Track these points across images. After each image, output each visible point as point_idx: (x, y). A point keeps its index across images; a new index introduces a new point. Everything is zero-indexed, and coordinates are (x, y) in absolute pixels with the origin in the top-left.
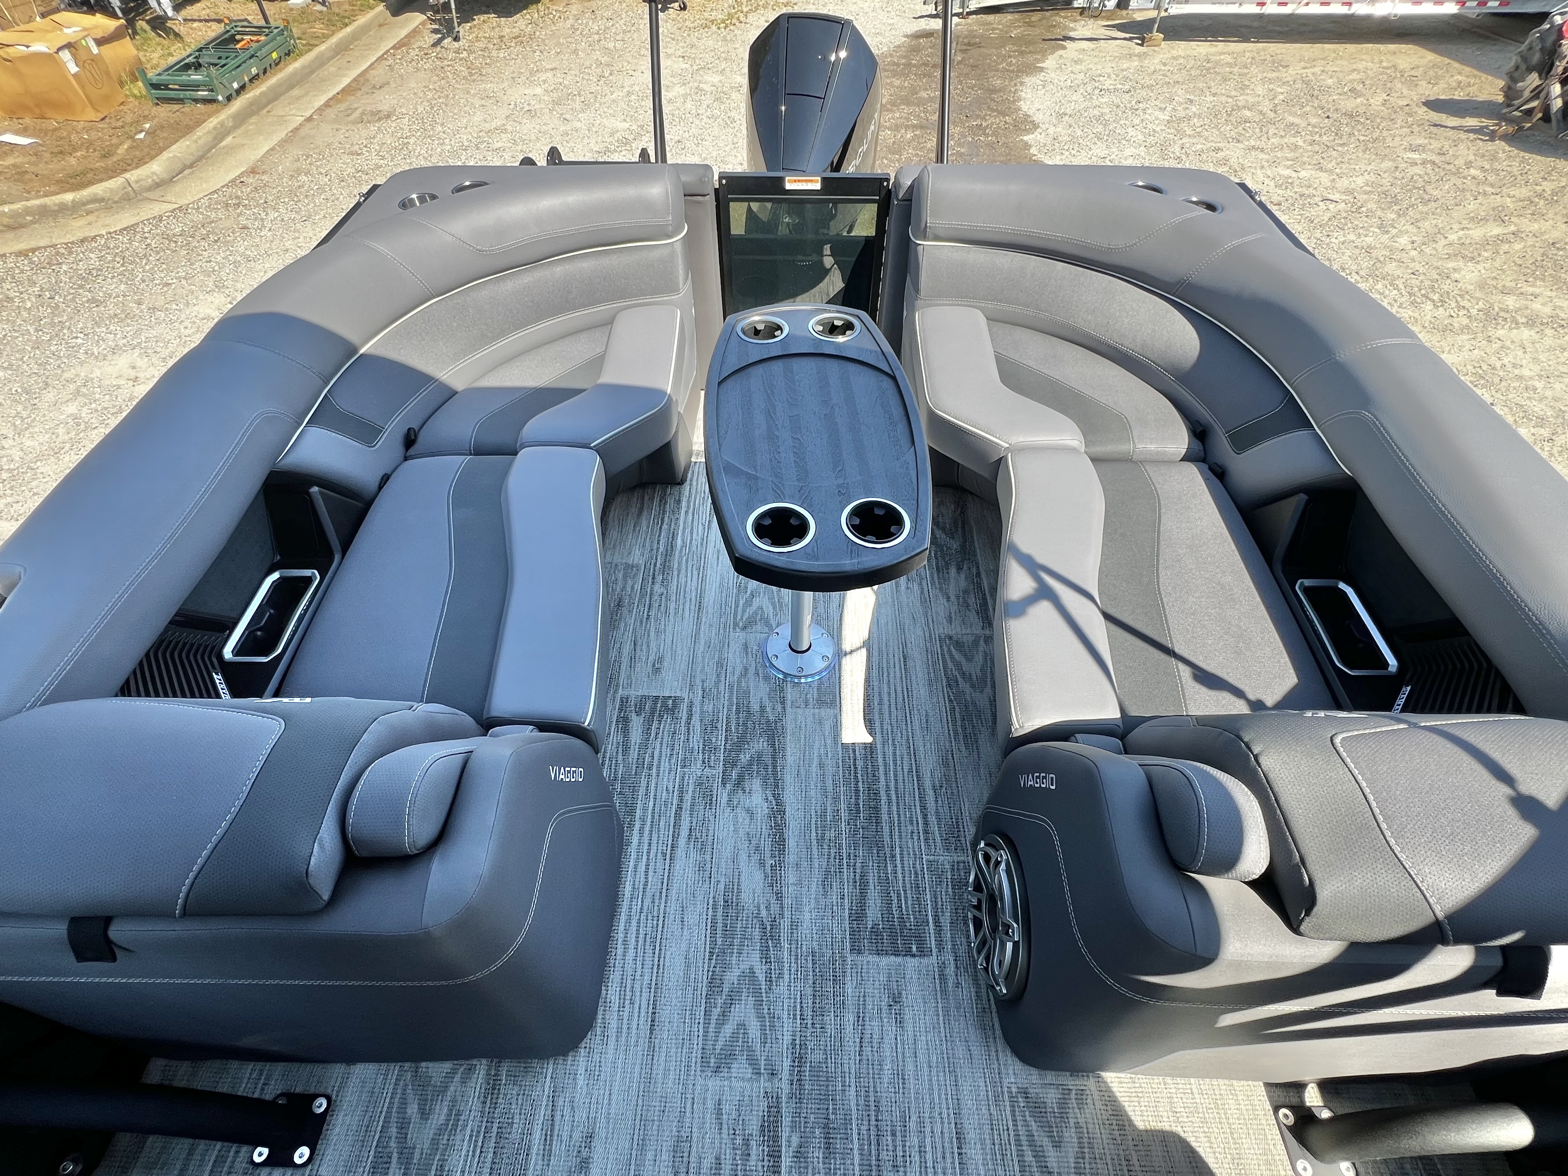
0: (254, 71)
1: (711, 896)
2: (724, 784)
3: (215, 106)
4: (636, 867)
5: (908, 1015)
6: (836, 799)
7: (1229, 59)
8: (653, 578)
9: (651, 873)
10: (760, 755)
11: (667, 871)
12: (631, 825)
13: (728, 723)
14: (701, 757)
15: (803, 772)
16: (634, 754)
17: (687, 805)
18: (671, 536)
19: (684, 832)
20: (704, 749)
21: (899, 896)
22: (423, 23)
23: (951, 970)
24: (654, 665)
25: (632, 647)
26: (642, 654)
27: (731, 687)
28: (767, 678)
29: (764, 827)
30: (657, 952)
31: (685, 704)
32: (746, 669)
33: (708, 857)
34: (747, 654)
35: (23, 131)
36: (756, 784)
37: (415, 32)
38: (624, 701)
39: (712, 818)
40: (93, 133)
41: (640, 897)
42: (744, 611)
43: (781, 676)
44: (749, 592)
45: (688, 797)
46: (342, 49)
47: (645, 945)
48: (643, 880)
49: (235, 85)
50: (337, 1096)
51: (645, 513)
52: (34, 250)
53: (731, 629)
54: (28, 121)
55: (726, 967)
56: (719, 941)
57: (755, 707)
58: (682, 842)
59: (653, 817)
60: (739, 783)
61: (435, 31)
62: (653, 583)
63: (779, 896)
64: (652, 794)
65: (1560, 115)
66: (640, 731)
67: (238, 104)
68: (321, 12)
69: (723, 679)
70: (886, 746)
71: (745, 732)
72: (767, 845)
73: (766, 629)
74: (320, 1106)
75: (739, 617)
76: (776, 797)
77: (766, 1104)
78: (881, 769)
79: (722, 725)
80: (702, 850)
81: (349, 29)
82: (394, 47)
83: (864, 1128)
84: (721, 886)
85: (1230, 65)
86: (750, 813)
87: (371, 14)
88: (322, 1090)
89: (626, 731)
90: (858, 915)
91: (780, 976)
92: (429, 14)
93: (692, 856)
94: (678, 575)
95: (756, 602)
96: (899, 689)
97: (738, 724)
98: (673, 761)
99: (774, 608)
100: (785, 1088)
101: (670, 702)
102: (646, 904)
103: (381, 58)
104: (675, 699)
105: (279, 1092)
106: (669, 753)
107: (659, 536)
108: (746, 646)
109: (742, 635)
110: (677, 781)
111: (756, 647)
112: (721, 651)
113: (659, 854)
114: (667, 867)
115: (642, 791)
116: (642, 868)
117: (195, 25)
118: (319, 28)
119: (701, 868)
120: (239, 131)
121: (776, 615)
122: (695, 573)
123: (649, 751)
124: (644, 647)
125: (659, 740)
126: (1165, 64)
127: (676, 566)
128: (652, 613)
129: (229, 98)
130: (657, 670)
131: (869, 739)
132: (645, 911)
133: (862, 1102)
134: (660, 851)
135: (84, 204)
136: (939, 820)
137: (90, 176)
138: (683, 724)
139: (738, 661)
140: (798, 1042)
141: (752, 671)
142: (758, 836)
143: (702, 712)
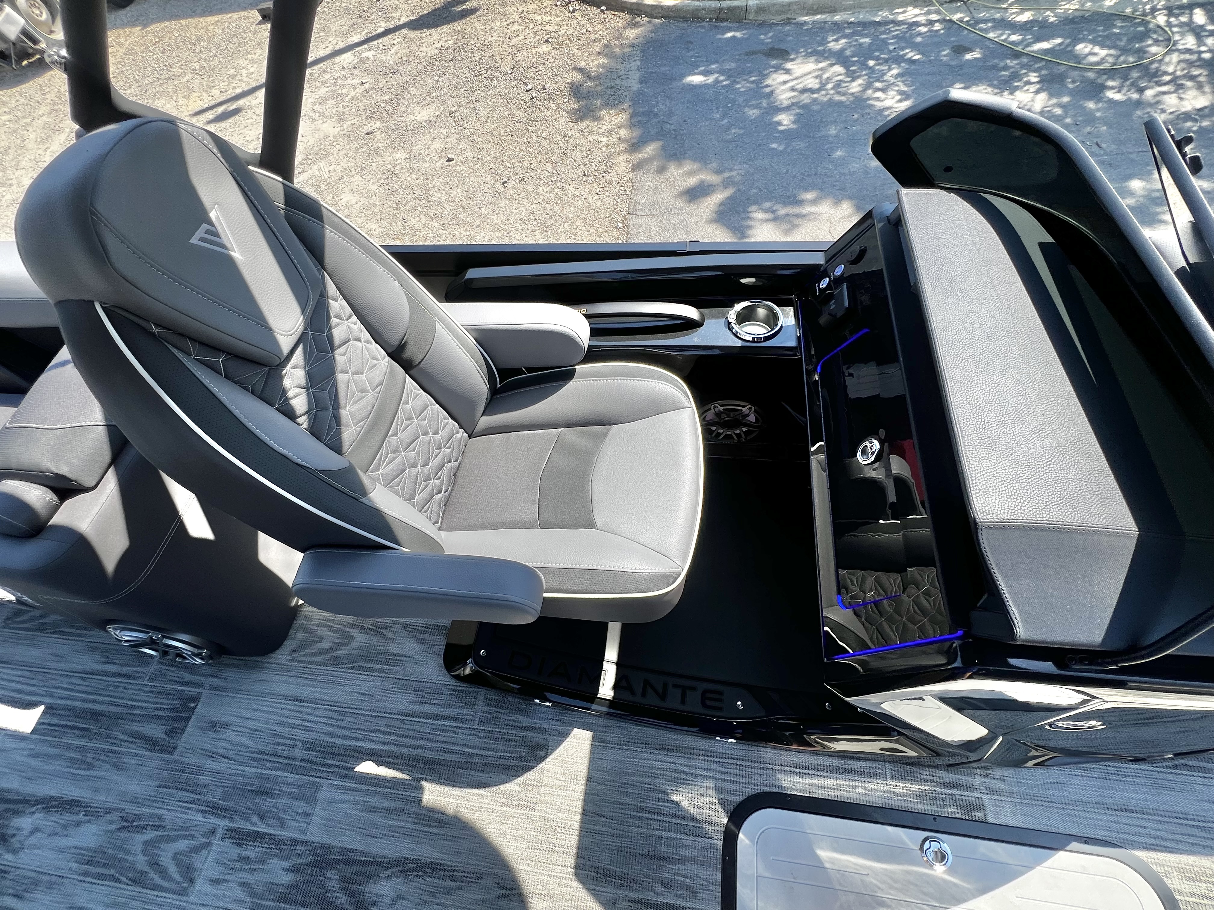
1: (76, 877)
5: (225, 719)
6: (68, 747)
15: (30, 774)
21: (157, 709)
23: (215, 681)
29: (53, 819)
55: (132, 868)
56: (112, 872)
63: (108, 811)
76: (38, 802)
77: (227, 840)
78: (69, 703)
80: (36, 883)
83: (269, 765)
86: (36, 830)
90: (152, 744)
91: (160, 817)
96: (19, 673)
100: (223, 823)
133: (255, 764)
136: (127, 665)
140: (204, 808)
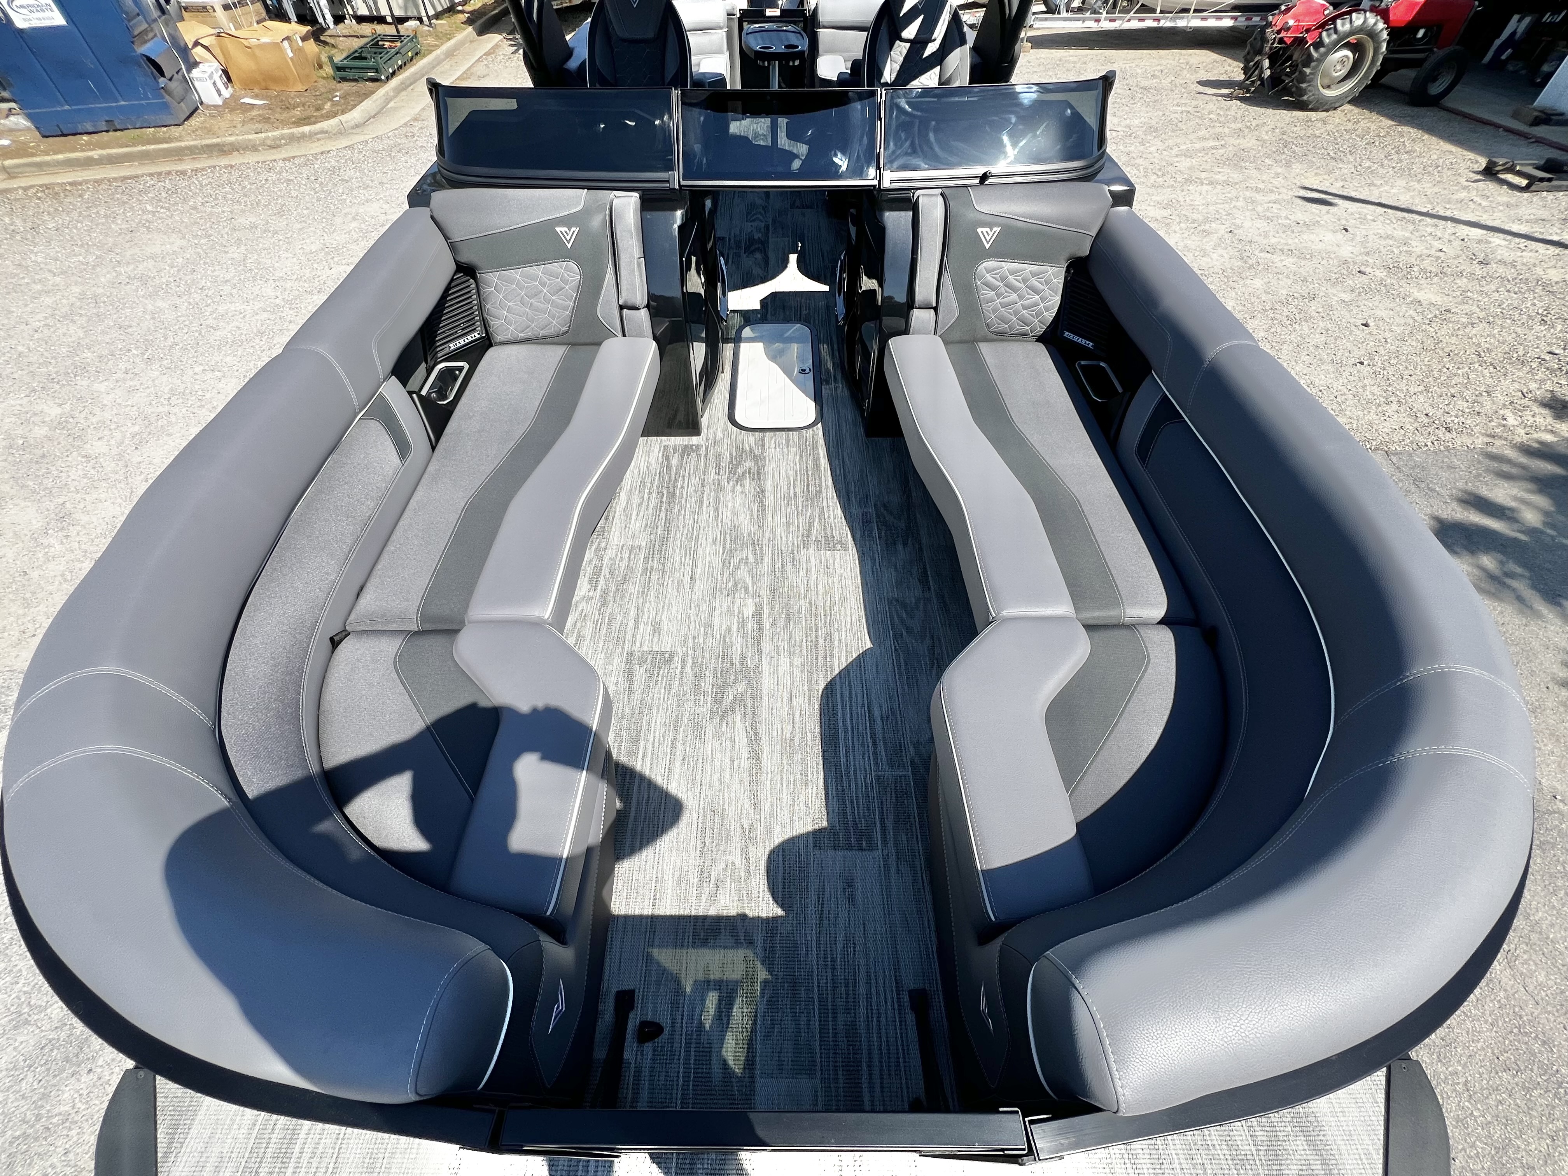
0: (400, 63)
3: (377, 84)
7: (1075, 59)
22: (501, 41)
35: (256, 97)
37: (497, 46)
40: (303, 99)
46: (450, 54)
49: (391, 70)
52: (294, 158)
54: (256, 90)
61: (511, 45)
65: (1269, 80)
67: (394, 82)
68: (429, 31)
81: (452, 42)
82: (486, 54)
85: (1074, 62)
87: (465, 33)
92: (504, 35)
103: (478, 61)
117: (341, 39)
118: (431, 40)
120: (396, 100)
126: (1029, 62)
129: (388, 78)
135: (316, 134)
137: (313, 119)
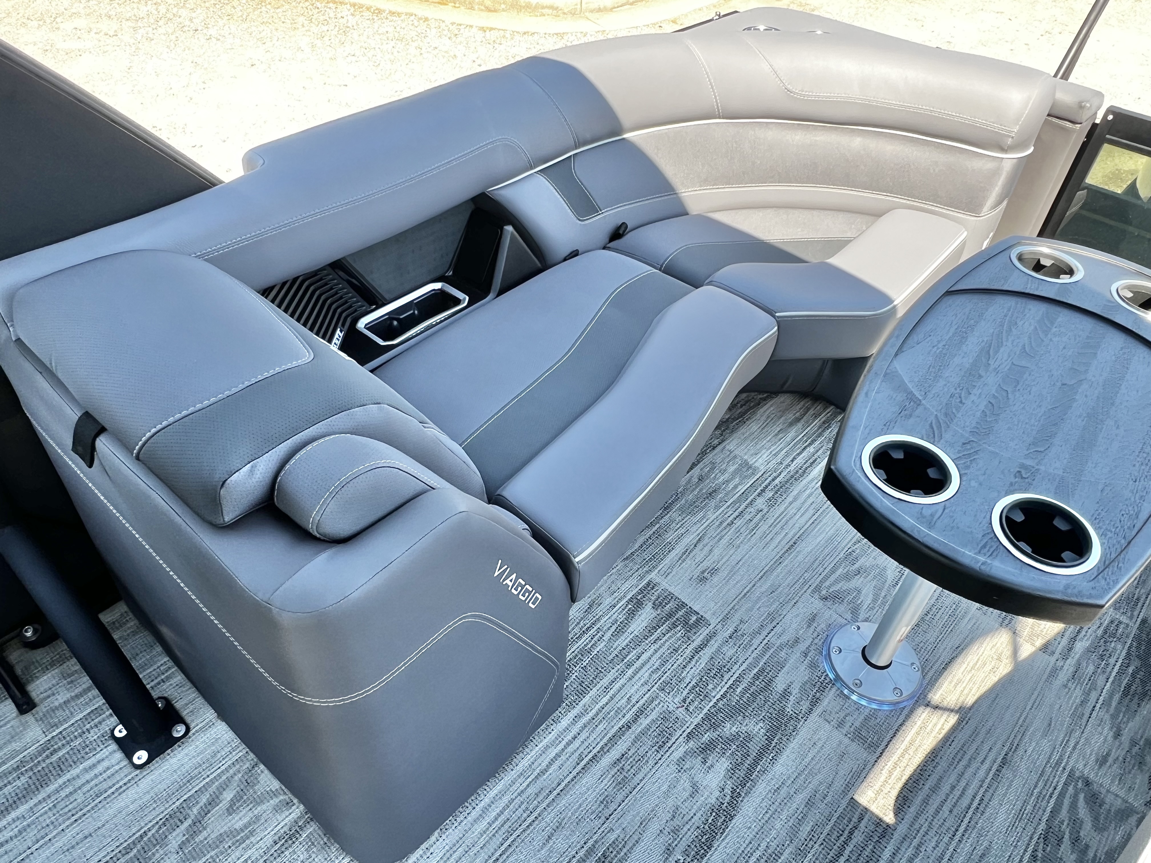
2: (689, 737)
4: (547, 747)
8: (763, 491)
9: (555, 767)
10: (749, 737)
11: (571, 776)
12: (571, 706)
13: (738, 680)
14: (685, 693)
16: (623, 641)
17: (637, 729)
18: (811, 461)
19: (615, 753)
20: (694, 688)
24: (703, 572)
25: (695, 541)
26: (699, 554)
27: (767, 648)
28: (813, 666)
30: (506, 845)
31: (707, 631)
32: (797, 641)
33: (619, 797)
34: (809, 626)
36: (722, 765)
38: (650, 586)
39: (651, 762)
41: (530, 779)
42: (837, 581)
43: (831, 676)
44: (856, 566)
45: (644, 722)
47: (499, 828)
48: (544, 765)
50: (194, 734)
51: (800, 425)
53: (810, 591)
57: (779, 685)
58: (606, 761)
59: (597, 714)
60: (706, 749)
62: (759, 495)
64: (612, 692)
66: (644, 624)
69: (765, 633)
70: (906, 844)
71: (749, 703)
72: (688, 835)
73: (849, 616)
74: (179, 731)
75: (827, 583)
79: (729, 679)
84: (612, 837)
88: (188, 720)
89: (632, 614)
93: (605, 782)
94: (791, 503)
95: (856, 582)
97: (746, 690)
98: (655, 676)
99: (875, 600)
101: (694, 618)
102: (530, 791)
104: (701, 621)
105: (166, 695)
106: (656, 665)
107: (799, 454)
108: (813, 618)
109: (817, 604)
110: (645, 698)
111: (823, 626)
112: (782, 604)
113: (577, 754)
114: (574, 773)
115: (605, 682)
116: (552, 753)
119: (605, 802)
121: (872, 609)
122: (811, 512)
123: (639, 649)
124: (707, 549)
125: (657, 646)
127: (795, 493)
128: (738, 523)
130: (702, 579)
131: (889, 818)
132: (524, 796)
134: (579, 752)
138: (690, 648)
139: (794, 626)
141: (802, 647)
142: (686, 819)
143: (718, 650)
